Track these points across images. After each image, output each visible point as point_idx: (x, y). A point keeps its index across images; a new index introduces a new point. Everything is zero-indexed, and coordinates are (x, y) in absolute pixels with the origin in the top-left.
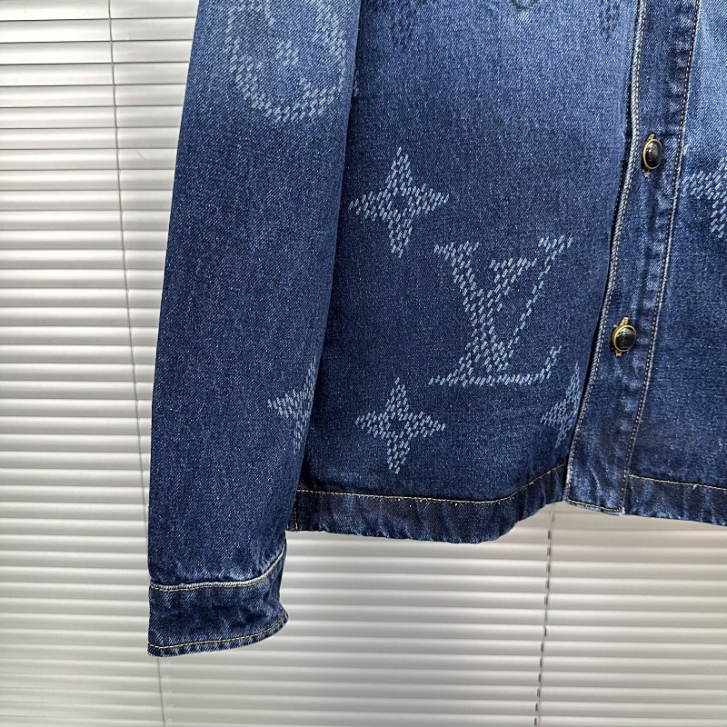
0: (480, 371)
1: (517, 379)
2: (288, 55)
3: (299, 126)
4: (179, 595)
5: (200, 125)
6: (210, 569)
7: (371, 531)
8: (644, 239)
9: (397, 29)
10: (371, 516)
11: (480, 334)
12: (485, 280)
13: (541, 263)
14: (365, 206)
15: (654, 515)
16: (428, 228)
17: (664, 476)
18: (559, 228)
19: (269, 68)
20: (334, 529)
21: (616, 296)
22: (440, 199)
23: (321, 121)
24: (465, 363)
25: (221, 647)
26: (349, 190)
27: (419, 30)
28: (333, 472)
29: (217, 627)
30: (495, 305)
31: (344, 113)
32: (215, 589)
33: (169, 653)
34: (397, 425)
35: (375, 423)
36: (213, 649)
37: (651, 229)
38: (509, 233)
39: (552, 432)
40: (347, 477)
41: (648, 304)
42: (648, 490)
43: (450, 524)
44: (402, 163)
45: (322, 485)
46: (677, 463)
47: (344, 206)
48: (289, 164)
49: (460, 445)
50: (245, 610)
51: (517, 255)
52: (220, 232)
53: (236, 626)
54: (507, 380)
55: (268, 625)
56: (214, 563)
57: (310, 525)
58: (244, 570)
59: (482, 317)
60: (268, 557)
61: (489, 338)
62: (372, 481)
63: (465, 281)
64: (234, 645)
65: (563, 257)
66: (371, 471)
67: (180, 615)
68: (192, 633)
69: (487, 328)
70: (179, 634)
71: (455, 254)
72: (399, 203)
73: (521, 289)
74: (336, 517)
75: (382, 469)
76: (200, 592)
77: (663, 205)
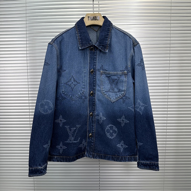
0: (70, 141)
1: (75, 142)
2: (46, 107)
3: (47, 114)
4: (32, 169)
5: (36, 116)
6: (36, 166)
7: (58, 161)
8: (92, 124)
9: (60, 102)
10: (58, 159)
11: (70, 136)
12: (70, 130)
13: (77, 128)
14: (57, 121)
15: (96, 159)
16: (64, 124)
17: (97, 153)
18: (79, 124)
19: (44, 109)
20: (53, 161)
21: (89, 131)
22: (65, 121)
23: (50, 114)
24: (69, 140)
25: (37, 176)
26: (55, 119)
27: (62, 102)
28: (53, 153)
29: (37, 174)
30: (72, 133)
31: (54, 112)
32: (37, 168)
33: (31, 176)
34: (61, 147)
35: (58, 147)
36: (36, 176)
37: (92, 123)
38: (73, 125)
39: (81, 148)
40: (55, 154)
41: (93, 132)
42: (96, 155)
43: (67, 160)
44: (61, 116)
45: (52, 155)
46: (99, 152)
47: (54, 121)
48: (46, 119)
49: (68, 150)
50: (40, 171)
51: (74, 127)
52: (38, 127)
53: (39, 173)
54: (73, 142)
55: (43, 173)
56: (36, 165)
57: (50, 161)
58: (40, 166)
59: (70, 135)
60: (44, 165)
61: (71, 137)
62: (58, 154)
63: (68, 130)
64: (39, 176)
65: (80, 127)
66: (58, 153)
67: (32, 172)
68: (34, 174)
69: (71, 136)
70: (32, 174)
71: (67, 127)
72: (61, 121)
73: (75, 131)
74: (53, 159)
75: (59, 153)
76: (35, 169)
77: (93, 120)
